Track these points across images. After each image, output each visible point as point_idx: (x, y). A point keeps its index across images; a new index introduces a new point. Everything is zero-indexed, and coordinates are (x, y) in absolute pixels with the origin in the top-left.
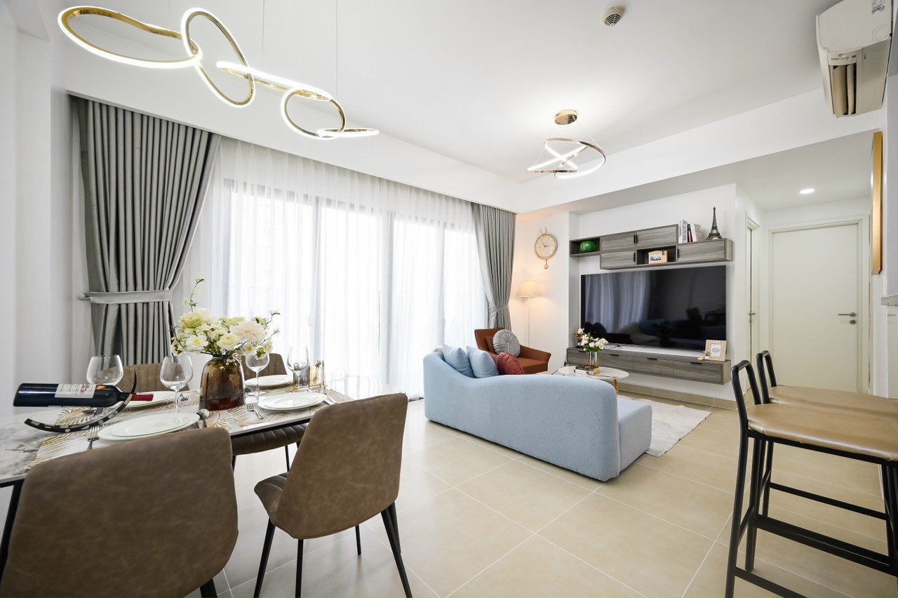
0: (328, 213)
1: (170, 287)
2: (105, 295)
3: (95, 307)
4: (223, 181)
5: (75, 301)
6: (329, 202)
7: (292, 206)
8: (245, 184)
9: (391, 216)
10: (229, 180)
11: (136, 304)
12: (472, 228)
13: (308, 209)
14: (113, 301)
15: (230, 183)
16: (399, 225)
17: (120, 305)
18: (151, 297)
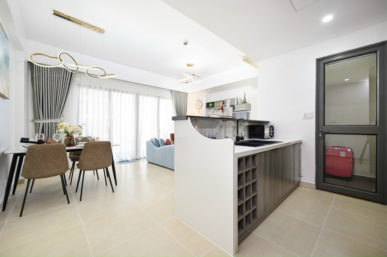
0: (114, 94)
1: (59, 118)
2: (39, 120)
3: (36, 124)
4: (77, 84)
5: (29, 122)
6: (114, 90)
7: (101, 92)
8: (84, 85)
9: (138, 95)
10: (79, 84)
11: (48, 123)
12: (170, 98)
13: (106, 93)
14: (41, 122)
15: (79, 85)
16: (141, 98)
17: (43, 123)
18: (53, 121)
